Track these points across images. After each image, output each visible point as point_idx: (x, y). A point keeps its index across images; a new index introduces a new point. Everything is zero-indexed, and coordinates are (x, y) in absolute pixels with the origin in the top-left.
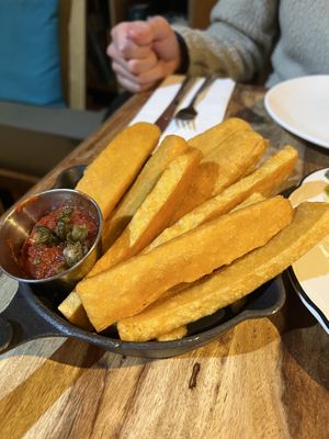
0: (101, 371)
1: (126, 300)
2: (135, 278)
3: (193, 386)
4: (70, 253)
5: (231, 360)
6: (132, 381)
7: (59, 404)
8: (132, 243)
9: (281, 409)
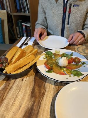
0: (9, 81)
1: (12, 70)
2: (13, 67)
3: (22, 81)
4: (4, 64)
5: (28, 78)
6: (14, 81)
7: (4, 85)
8: (13, 63)
9: (33, 82)
